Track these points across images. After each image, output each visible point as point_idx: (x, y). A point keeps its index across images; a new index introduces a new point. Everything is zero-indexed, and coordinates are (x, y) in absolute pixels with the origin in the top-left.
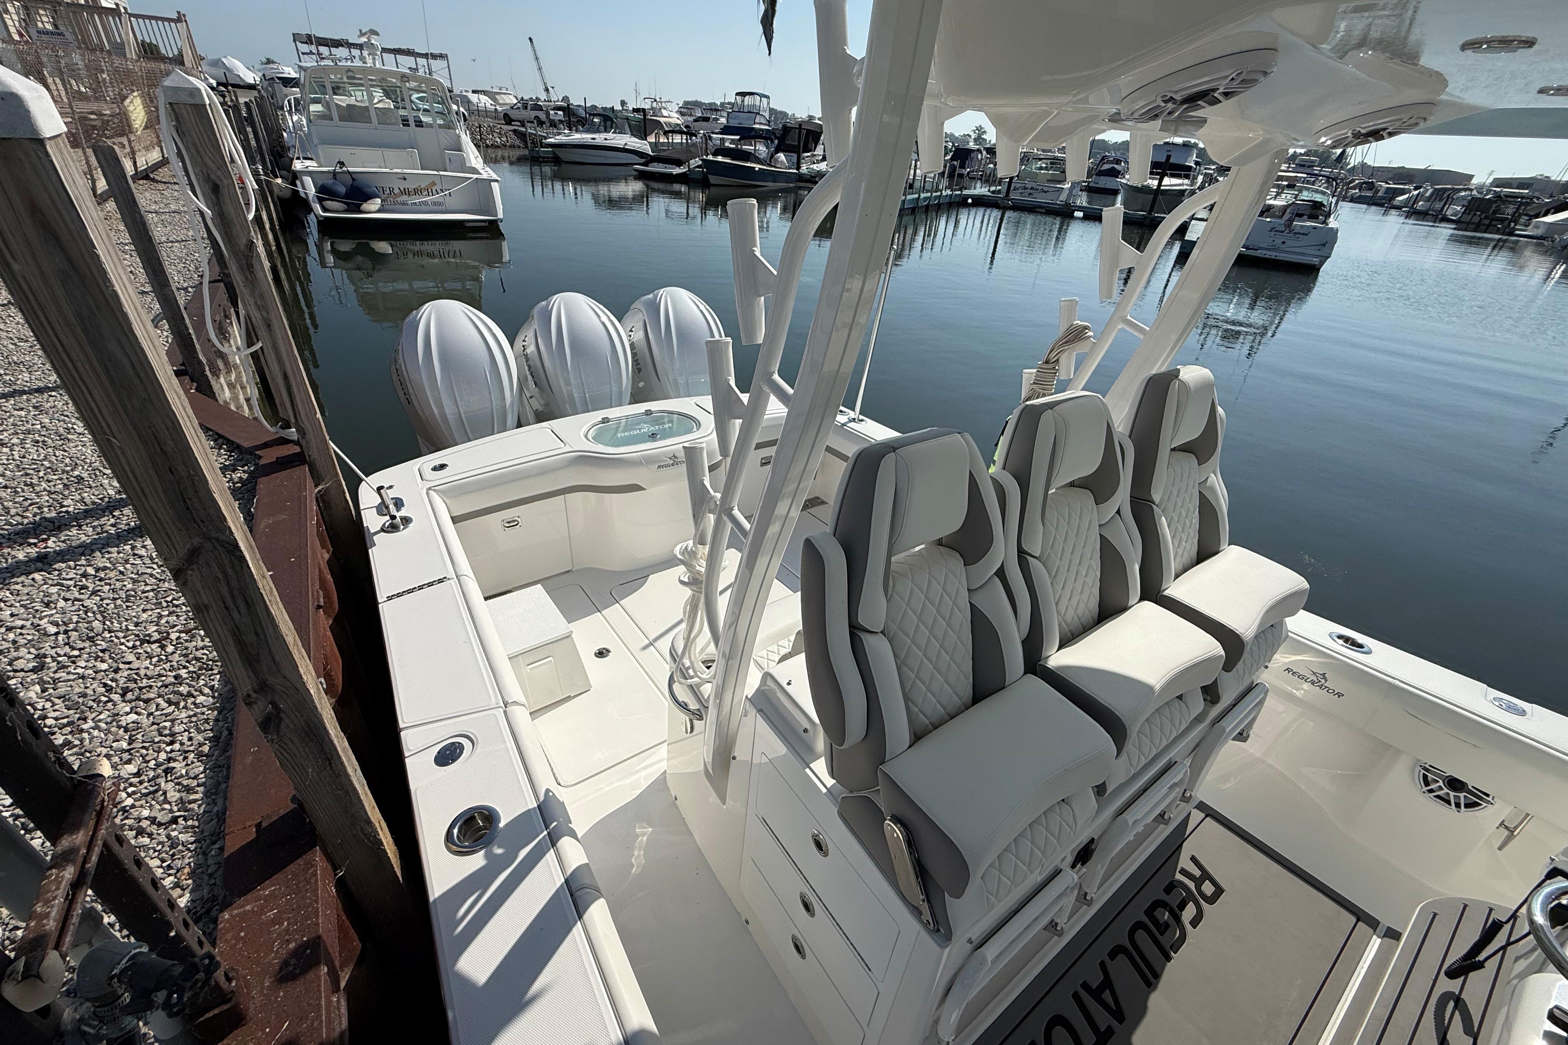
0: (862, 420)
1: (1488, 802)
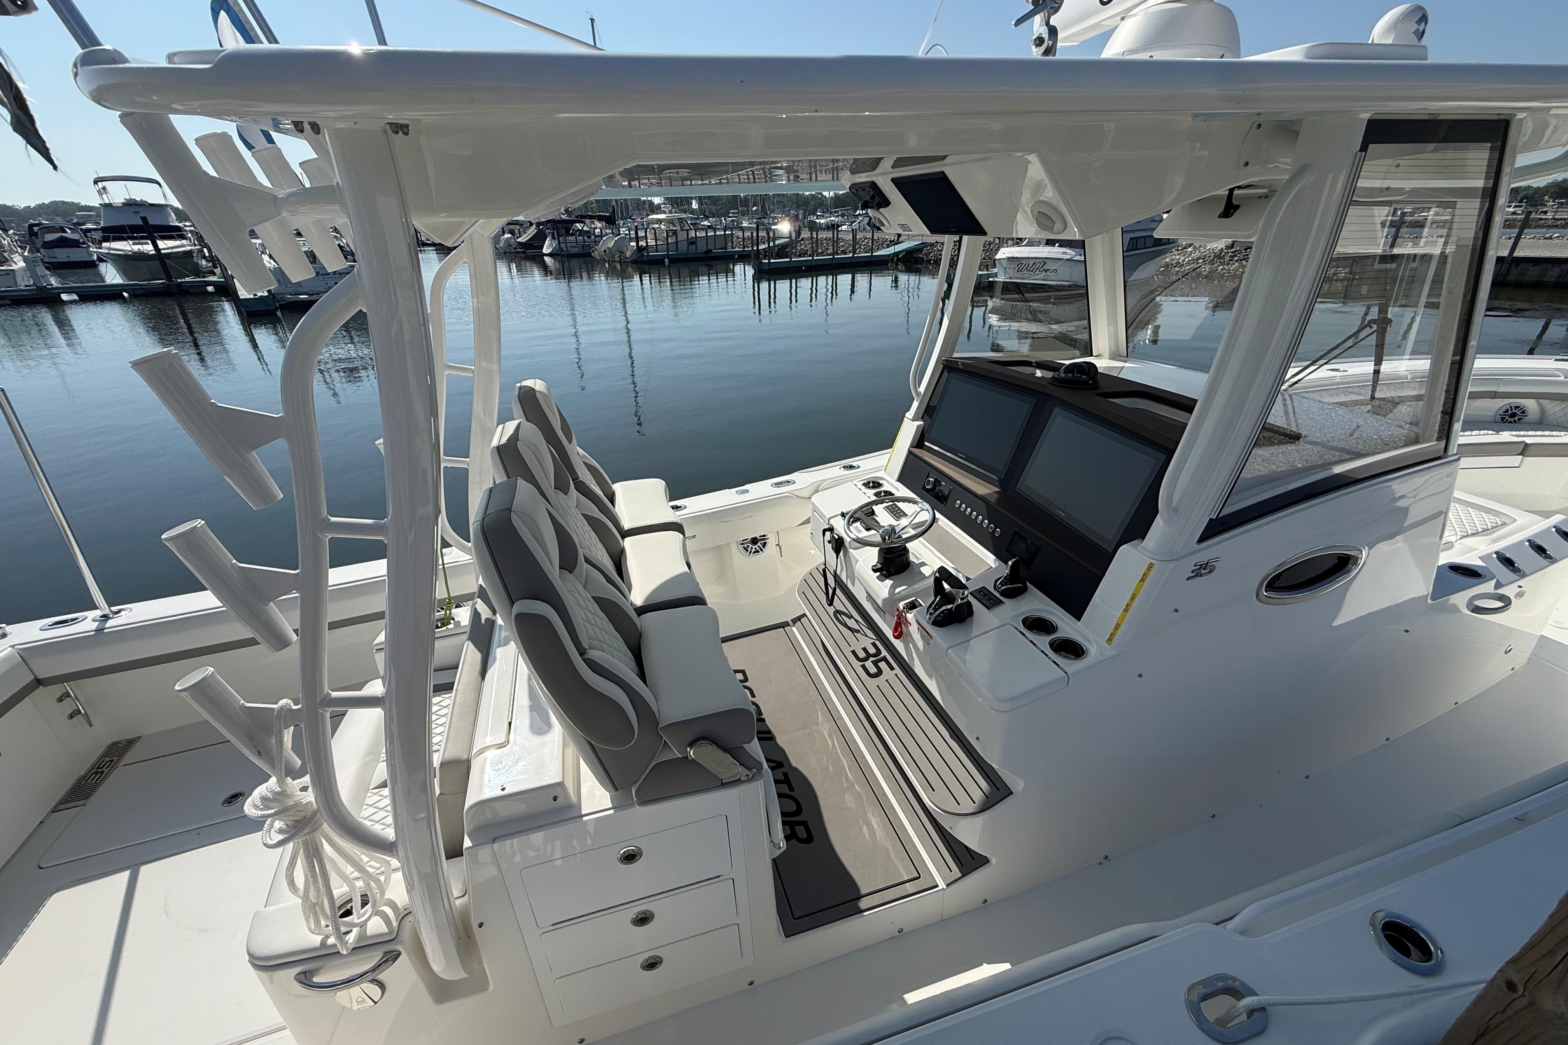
0: (119, 612)
1: (768, 539)
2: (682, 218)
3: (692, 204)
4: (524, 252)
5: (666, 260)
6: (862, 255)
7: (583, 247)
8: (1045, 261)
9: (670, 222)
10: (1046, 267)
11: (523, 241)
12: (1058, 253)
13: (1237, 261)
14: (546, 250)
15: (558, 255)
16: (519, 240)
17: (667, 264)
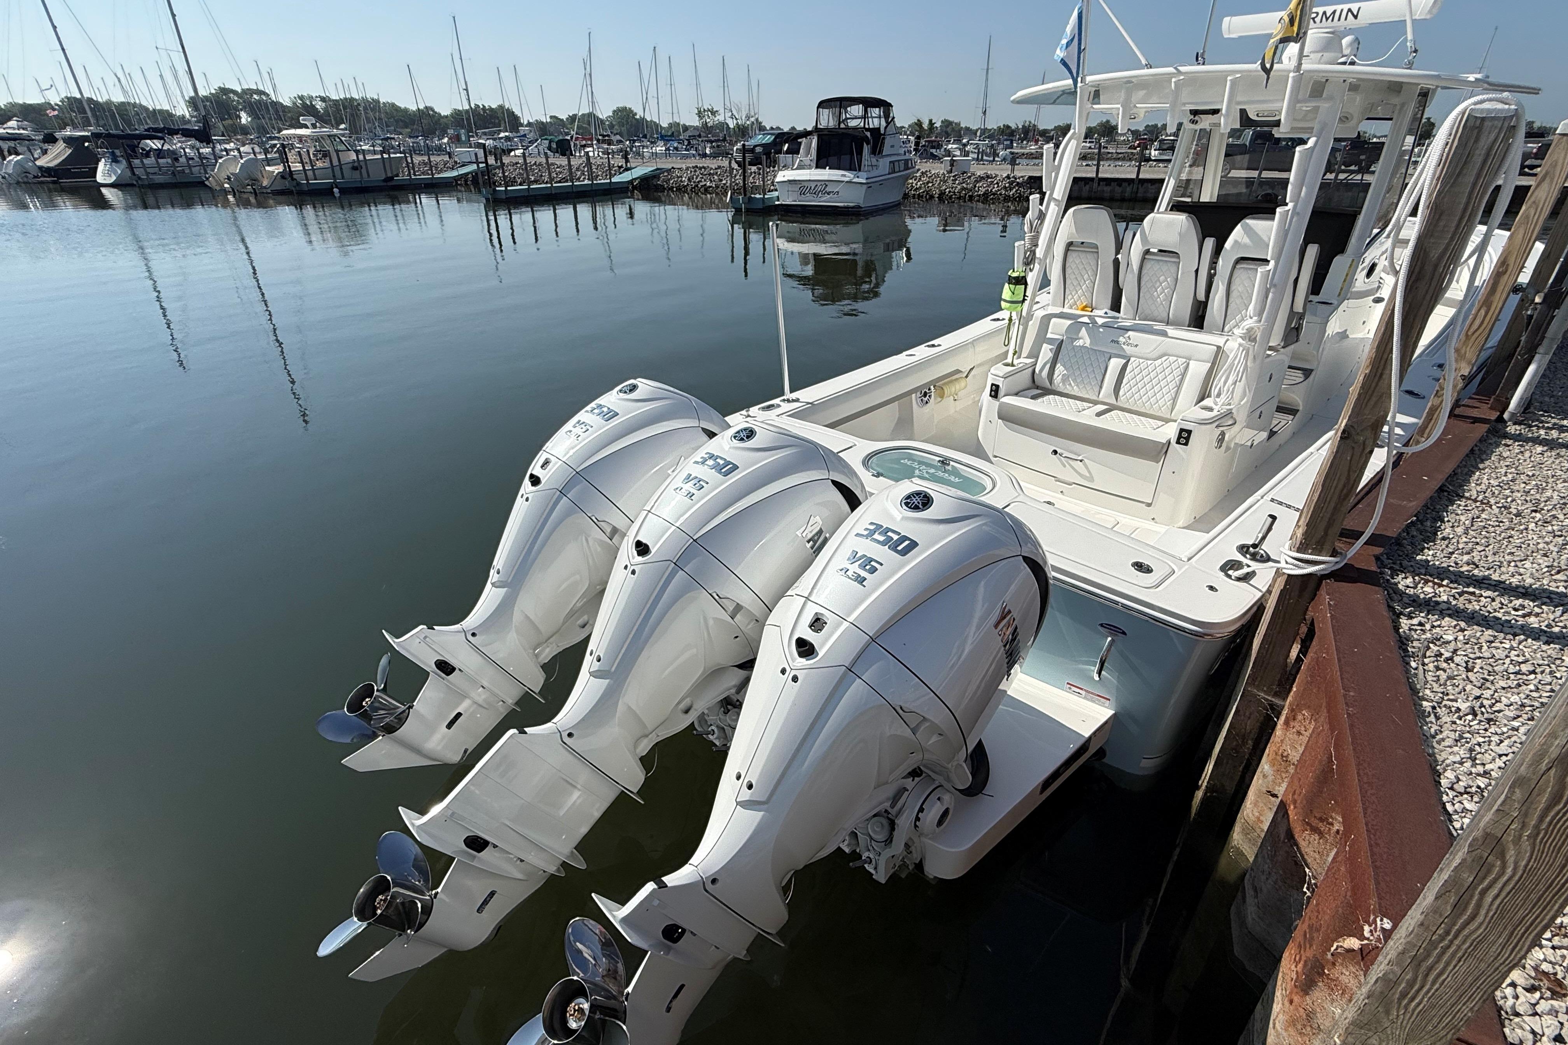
2: (335, 135)
3: (240, 118)
4: (54, 182)
5: (336, 190)
6: (602, 181)
7: (173, 173)
8: (826, 183)
9: (317, 139)
10: (828, 189)
11: (51, 165)
12: (837, 175)
13: (959, 184)
14: (100, 178)
15: (132, 185)
16: (38, 163)
17: (337, 195)
